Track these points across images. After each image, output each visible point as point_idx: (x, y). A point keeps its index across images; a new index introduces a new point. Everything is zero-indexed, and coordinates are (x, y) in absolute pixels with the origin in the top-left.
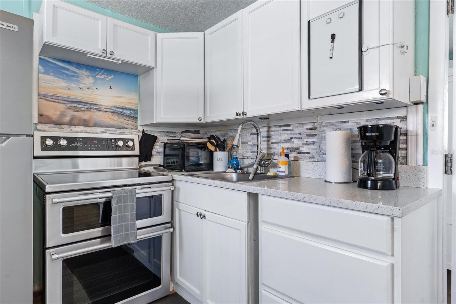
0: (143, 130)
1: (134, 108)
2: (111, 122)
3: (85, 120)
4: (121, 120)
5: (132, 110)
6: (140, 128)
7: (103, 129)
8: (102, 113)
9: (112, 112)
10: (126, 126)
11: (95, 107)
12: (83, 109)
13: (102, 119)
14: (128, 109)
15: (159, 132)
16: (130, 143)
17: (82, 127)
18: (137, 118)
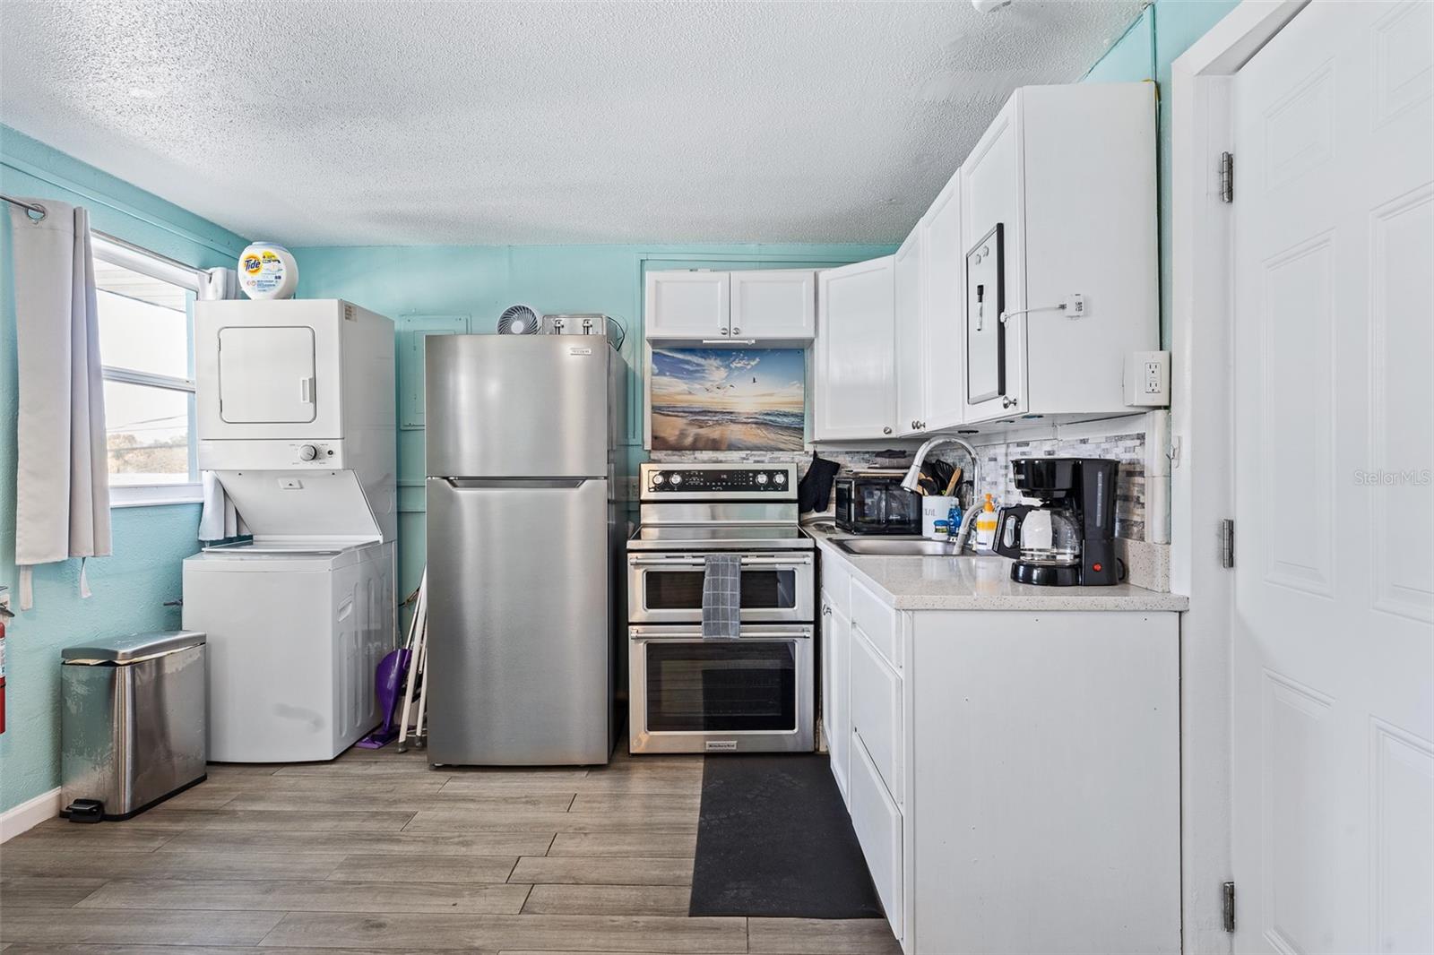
0: (815, 452)
1: (796, 411)
2: (756, 441)
3: (714, 441)
4: (772, 436)
5: (793, 415)
6: (809, 448)
7: (743, 454)
8: (740, 426)
9: (756, 423)
10: (782, 446)
11: (730, 417)
12: (711, 423)
13: (742, 437)
14: (785, 415)
15: (847, 453)
16: (779, 479)
17: (711, 452)
18: (802, 429)
